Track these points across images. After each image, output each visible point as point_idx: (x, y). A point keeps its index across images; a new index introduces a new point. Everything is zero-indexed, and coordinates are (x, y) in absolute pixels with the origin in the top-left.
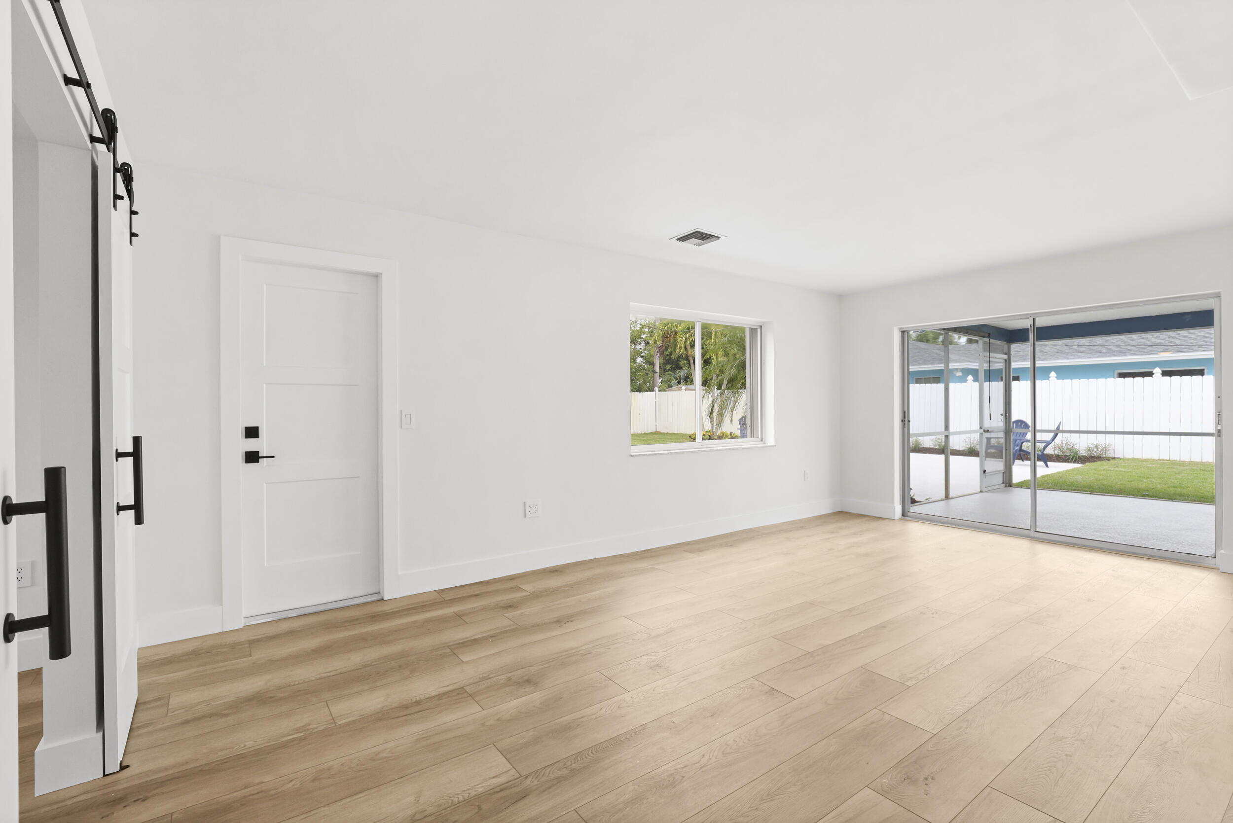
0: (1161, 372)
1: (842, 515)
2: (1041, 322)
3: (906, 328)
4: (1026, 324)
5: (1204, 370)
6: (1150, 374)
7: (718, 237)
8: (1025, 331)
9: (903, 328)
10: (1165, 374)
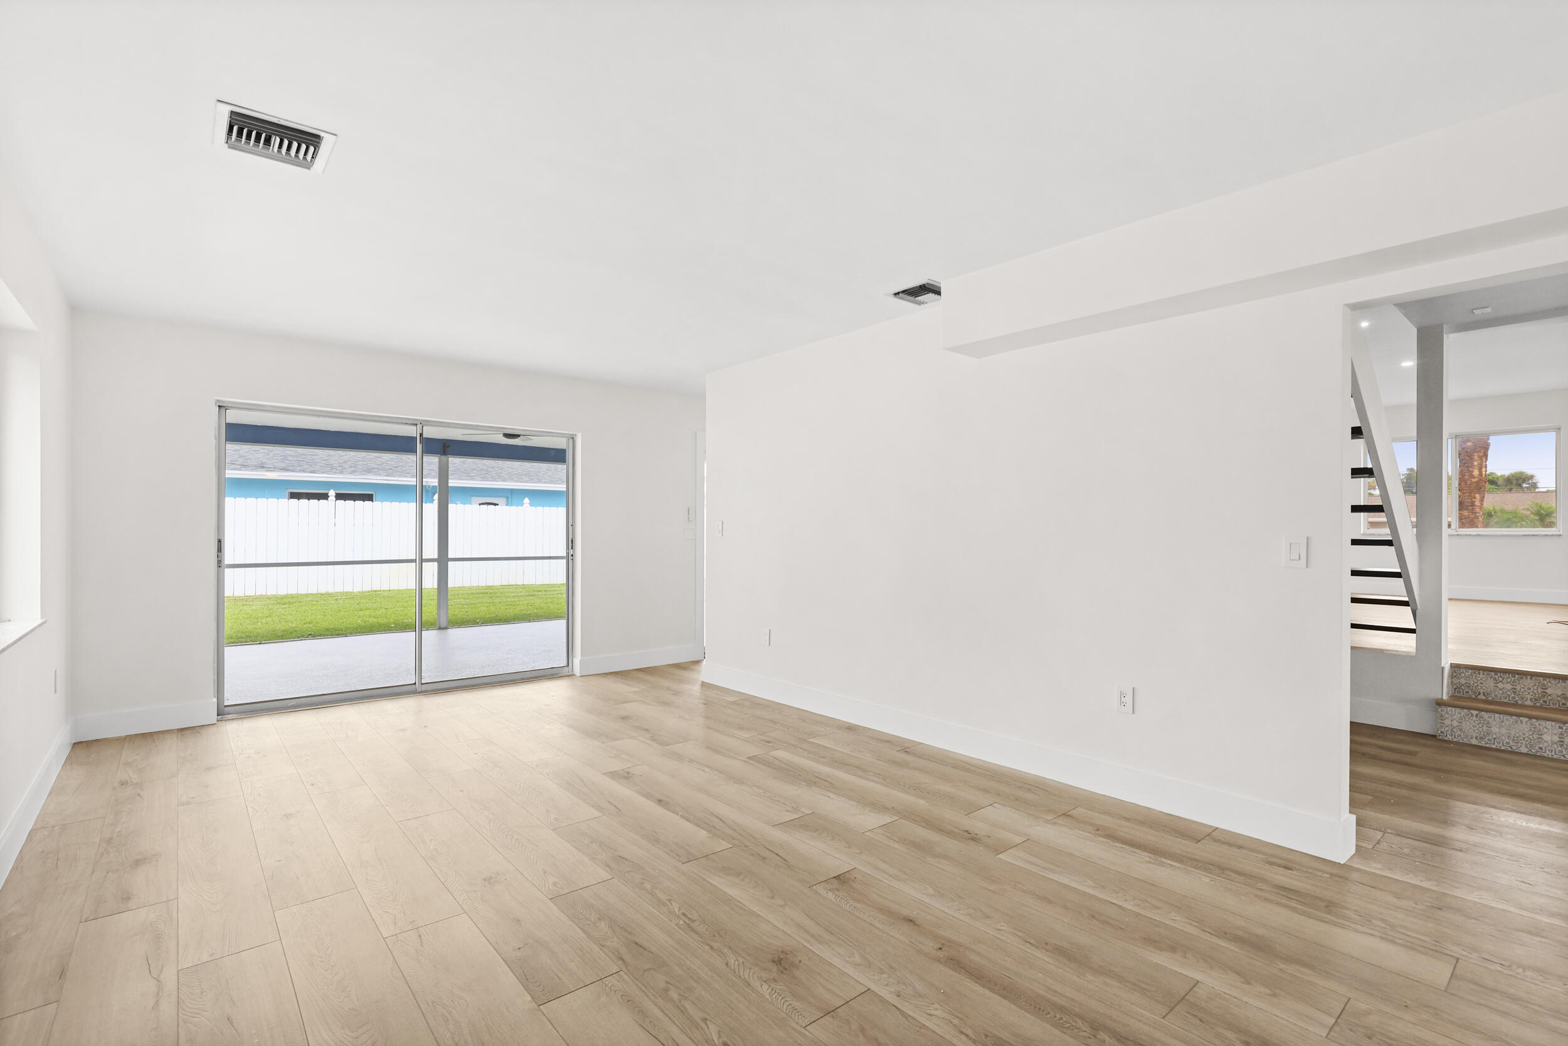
0: (335, 495)
2: (430, 432)
3: (229, 402)
4: (411, 431)
5: (372, 495)
6: (325, 496)
8: (412, 440)
9: (223, 402)
10: (339, 497)
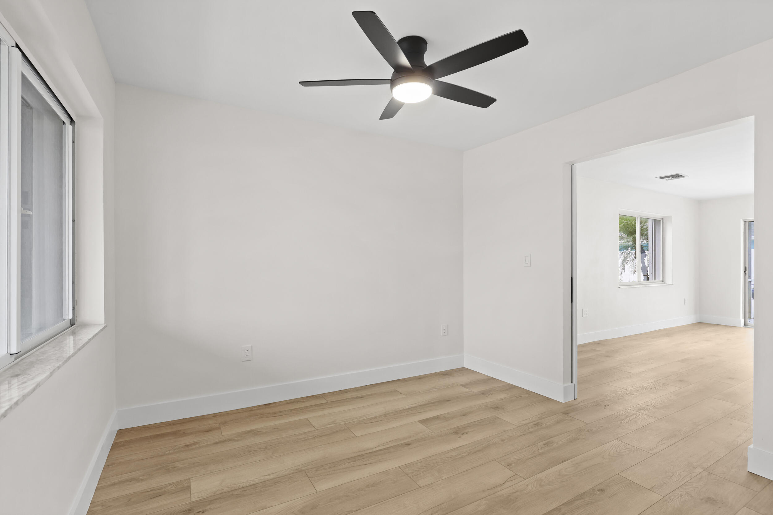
1: (700, 324)
7: (684, 177)
9: (746, 220)
